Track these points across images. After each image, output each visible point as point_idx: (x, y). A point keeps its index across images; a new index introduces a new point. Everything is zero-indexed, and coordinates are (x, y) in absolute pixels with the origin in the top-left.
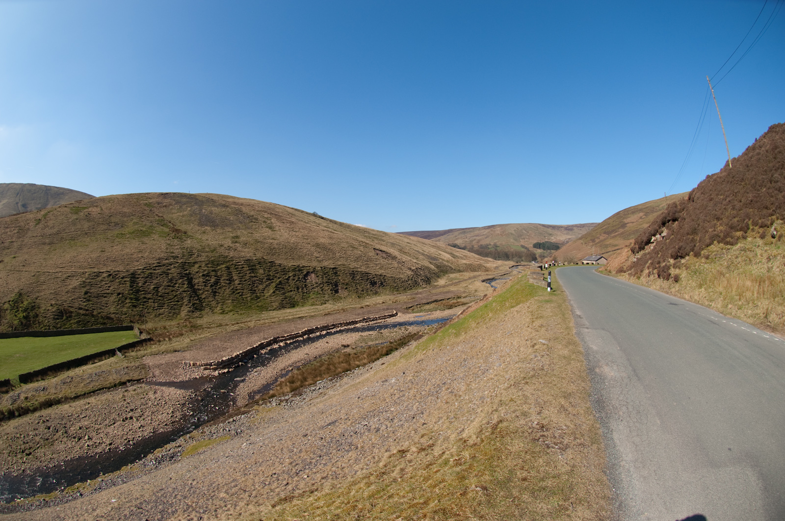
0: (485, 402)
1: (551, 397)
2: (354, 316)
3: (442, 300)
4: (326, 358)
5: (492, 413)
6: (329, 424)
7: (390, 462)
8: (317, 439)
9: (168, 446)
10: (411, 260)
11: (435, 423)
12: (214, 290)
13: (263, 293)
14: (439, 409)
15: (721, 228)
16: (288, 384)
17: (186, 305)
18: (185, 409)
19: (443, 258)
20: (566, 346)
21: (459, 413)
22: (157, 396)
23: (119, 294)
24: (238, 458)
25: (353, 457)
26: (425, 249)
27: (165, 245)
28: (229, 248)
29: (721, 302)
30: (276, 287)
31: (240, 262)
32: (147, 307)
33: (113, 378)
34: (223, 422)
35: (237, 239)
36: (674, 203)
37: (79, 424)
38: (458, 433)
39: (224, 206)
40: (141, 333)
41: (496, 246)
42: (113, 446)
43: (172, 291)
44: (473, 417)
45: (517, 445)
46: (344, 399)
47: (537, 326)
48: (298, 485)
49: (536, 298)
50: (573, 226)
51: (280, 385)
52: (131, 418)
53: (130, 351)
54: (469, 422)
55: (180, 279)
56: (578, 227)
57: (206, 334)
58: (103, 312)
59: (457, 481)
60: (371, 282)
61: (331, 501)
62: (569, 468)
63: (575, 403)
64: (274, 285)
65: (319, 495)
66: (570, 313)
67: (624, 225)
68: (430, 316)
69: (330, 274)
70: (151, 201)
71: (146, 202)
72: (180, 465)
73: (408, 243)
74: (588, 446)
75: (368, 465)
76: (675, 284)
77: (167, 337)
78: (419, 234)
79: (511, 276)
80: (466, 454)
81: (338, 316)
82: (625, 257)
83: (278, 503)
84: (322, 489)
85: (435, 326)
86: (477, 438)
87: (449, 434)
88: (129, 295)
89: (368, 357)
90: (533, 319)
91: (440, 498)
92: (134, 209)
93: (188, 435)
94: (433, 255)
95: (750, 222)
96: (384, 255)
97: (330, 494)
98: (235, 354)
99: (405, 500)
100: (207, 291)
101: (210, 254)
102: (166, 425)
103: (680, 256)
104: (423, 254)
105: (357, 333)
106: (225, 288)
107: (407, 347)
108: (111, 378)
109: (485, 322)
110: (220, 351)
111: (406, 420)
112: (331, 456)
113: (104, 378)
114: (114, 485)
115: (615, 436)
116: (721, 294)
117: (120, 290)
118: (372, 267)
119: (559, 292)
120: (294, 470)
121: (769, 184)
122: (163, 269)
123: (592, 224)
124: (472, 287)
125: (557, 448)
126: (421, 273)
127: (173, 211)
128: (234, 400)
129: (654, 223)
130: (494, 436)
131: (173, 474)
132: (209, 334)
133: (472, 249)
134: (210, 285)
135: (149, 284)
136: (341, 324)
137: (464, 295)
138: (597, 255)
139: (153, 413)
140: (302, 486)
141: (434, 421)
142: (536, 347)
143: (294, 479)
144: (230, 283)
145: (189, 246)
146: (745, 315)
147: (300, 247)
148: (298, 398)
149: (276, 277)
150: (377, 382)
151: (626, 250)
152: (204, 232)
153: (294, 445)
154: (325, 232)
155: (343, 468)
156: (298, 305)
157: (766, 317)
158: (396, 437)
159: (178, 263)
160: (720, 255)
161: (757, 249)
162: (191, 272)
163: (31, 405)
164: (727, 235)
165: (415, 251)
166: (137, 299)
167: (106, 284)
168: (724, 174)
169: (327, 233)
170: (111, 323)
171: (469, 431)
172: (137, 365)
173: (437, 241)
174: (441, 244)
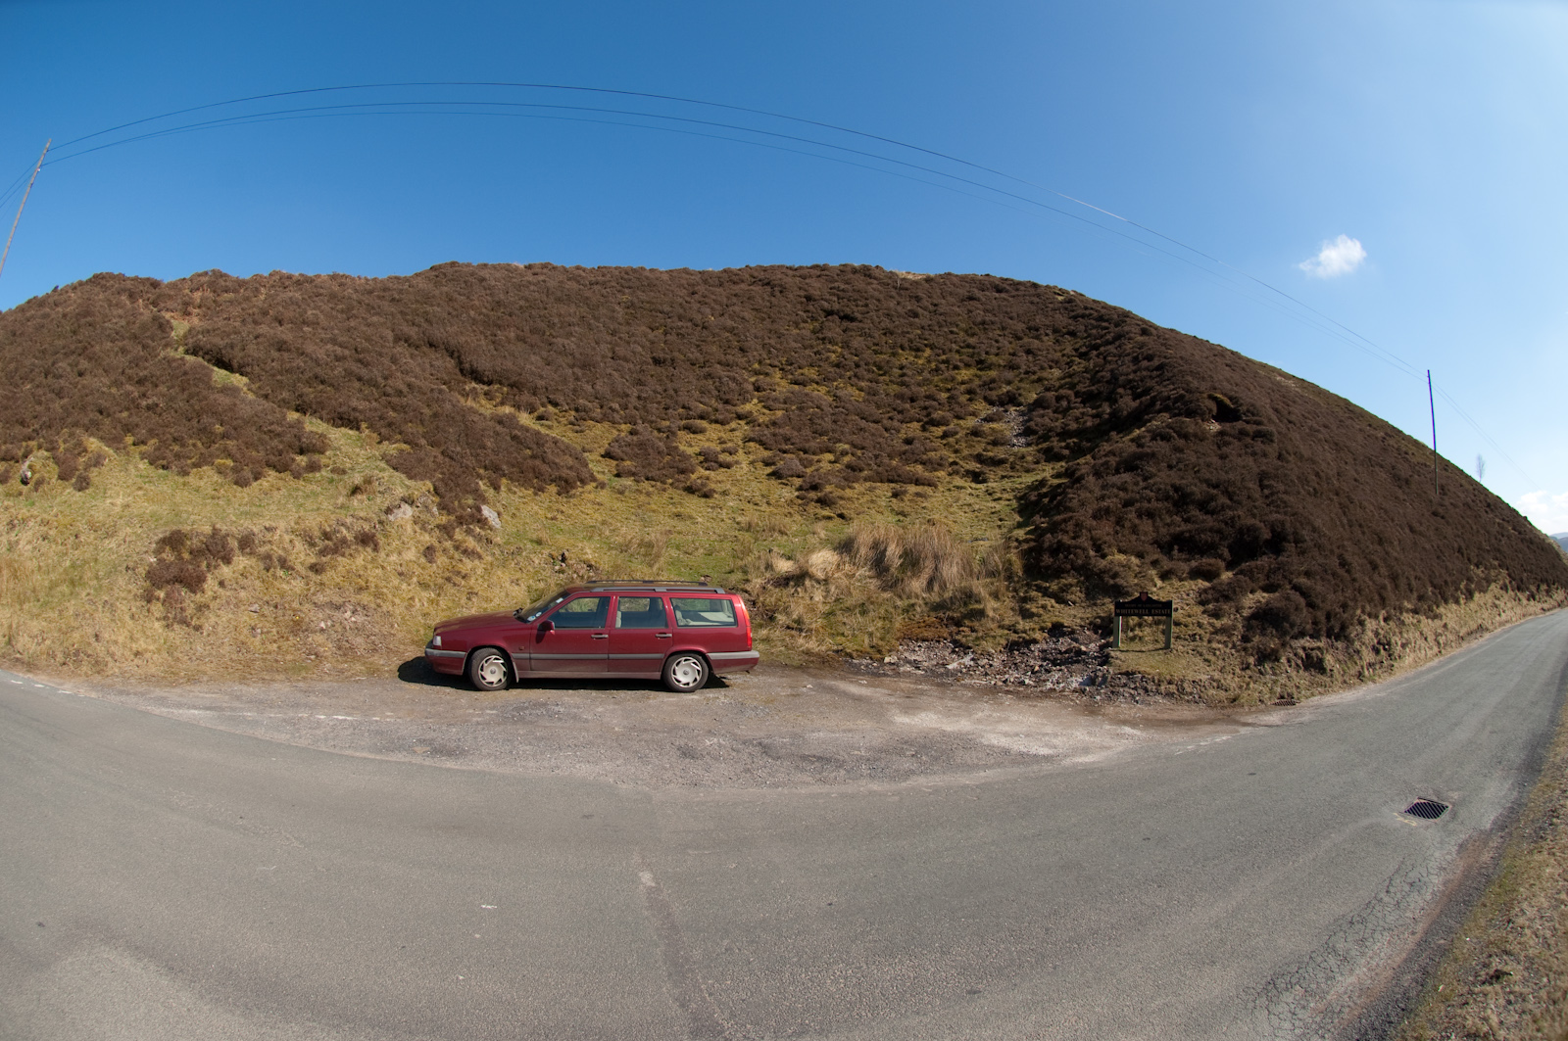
121: (42, 378)
157: (9, 642)
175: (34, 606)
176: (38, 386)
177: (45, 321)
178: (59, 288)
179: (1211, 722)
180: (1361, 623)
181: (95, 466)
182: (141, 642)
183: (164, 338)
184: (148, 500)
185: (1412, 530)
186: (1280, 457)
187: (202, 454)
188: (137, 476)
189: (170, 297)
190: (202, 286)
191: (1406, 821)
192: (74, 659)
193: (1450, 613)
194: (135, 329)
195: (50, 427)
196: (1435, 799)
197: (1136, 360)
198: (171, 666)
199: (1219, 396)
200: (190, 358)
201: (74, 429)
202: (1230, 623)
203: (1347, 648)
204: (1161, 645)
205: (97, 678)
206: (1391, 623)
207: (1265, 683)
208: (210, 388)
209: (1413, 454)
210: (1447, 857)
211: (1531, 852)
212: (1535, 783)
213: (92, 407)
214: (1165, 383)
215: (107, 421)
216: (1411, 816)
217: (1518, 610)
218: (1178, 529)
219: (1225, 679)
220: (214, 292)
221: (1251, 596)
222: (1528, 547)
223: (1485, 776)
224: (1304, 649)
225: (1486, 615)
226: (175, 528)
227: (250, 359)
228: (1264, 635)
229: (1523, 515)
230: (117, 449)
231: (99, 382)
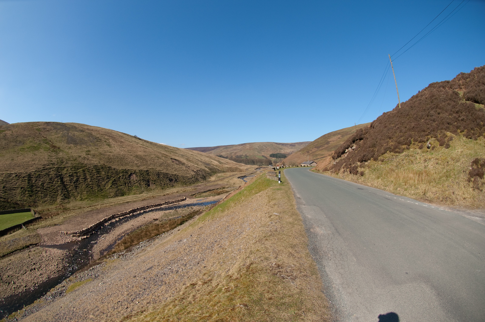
0: (241, 252)
1: (283, 248)
2: (160, 201)
3: (213, 190)
4: (144, 227)
5: (246, 259)
6: (148, 269)
7: (186, 291)
8: (142, 278)
9: (58, 286)
10: (193, 165)
11: (211, 266)
12: (76, 185)
13: (105, 187)
14: (213, 257)
15: (392, 143)
16: (123, 244)
17: (60, 195)
18: (64, 262)
19: (213, 164)
20: (291, 216)
21: (226, 259)
22: (47, 254)
23: (22, 188)
24: (97, 293)
25: (164, 289)
26: (202, 158)
27: (47, 156)
28: (84, 158)
29: (392, 187)
30: (112, 183)
31: (91, 167)
32: (38, 196)
33: (22, 243)
34: (87, 270)
35: (89, 153)
36: (361, 129)
37: (7, 274)
38: (226, 272)
39: (82, 131)
40: (35, 213)
41: (246, 156)
42: (27, 287)
43: (52, 186)
44: (235, 261)
45: (263, 278)
46: (156, 253)
47: (272, 205)
48: (133, 308)
49: (271, 187)
50: (295, 143)
51: (118, 245)
52: (35, 269)
53: (30, 225)
54: (232, 265)
55: (56, 178)
56: (298, 144)
57: (73, 214)
58: (14, 200)
59: (228, 302)
60: (169, 179)
61: (154, 317)
62: (299, 291)
63: (298, 250)
64: (111, 181)
65: (146, 314)
66: (293, 196)
67: (328, 143)
68: (206, 200)
69: (145, 174)
70: (40, 127)
71: (37, 128)
72: (65, 298)
73: (192, 155)
74: (310, 276)
75: (173, 294)
76: (361, 177)
77: (50, 216)
78: (199, 149)
79: (255, 174)
80: (232, 285)
81: (150, 201)
82: (328, 161)
83: (123, 320)
84: (148, 310)
85: (210, 206)
86: (238, 274)
87: (221, 273)
88: (28, 188)
89: (169, 226)
90: (269, 200)
91: (218, 312)
92: (30, 132)
93: (68, 279)
94: (207, 162)
95: (412, 140)
96: (177, 162)
97: (153, 313)
98: (90, 226)
99: (198, 315)
100: (72, 186)
101: (73, 162)
102: (54, 273)
103: (364, 161)
104: (201, 162)
105: (162, 211)
106: (82, 184)
107: (193, 220)
108: (21, 243)
109: (240, 203)
110: (81, 225)
111: (194, 265)
112: (151, 289)
113: (17, 243)
114: (32, 313)
115: (327, 269)
116: (392, 182)
117: (22, 185)
118: (170, 170)
119: (286, 184)
120: (130, 299)
121: (427, 117)
122: (46, 171)
123: (307, 142)
124: (232, 182)
125: (289, 279)
126: (200, 173)
127: (52, 134)
128: (92, 256)
129: (347, 141)
130: (248, 273)
131: (62, 304)
132: (74, 214)
133: (232, 158)
134: (73, 182)
135: (39, 181)
136: (152, 206)
137: (227, 186)
138: (310, 161)
139: (47, 265)
140: (136, 309)
141: (211, 265)
142: (272, 217)
143: (131, 305)
144: (85, 181)
145: (61, 157)
146: (410, 194)
147: (126, 157)
148: (129, 253)
149: (112, 177)
150: (176, 242)
151: (329, 158)
152: (70, 148)
153: (129, 283)
154: (141, 148)
155: (159, 296)
156: (126, 194)
157: (424, 194)
158: (189, 275)
159: (54, 168)
160: (391, 159)
161: (417, 155)
162: (62, 173)
164: (396, 147)
165: (196, 159)
166: (32, 191)
167: (15, 181)
168: (395, 112)
169: (142, 149)
170: (18, 207)
171: (233, 270)
172: (34, 234)
173: (209, 153)
174: (212, 155)
175: (434, 184)
176: (426, 120)
177: (421, 101)
178: (420, 91)
181: (451, 140)
182: (466, 195)
183: (458, 97)
184: (468, 149)
187: (479, 132)
188: (463, 142)
189: (454, 85)
190: (460, 79)
192: (445, 200)
194: (449, 96)
195: (434, 131)
198: (473, 203)
200: (467, 102)
201: (441, 130)
205: (452, 206)
208: (476, 110)
213: (445, 123)
215: (451, 126)
220: (464, 79)
226: (476, 157)
227: (482, 98)
230: (456, 134)
231: (445, 115)
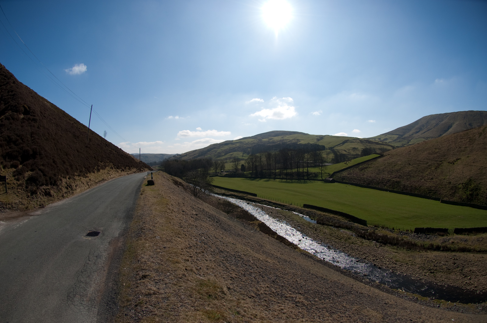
163: (453, 247)
179: (22, 216)
180: (61, 180)
185: (78, 151)
186: (38, 127)
191: (87, 238)
193: (92, 176)
196: (95, 231)
197: (8, 92)
199: (25, 106)
202: (22, 182)
203: (57, 188)
204: (5, 192)
206: (71, 179)
207: (34, 201)
209: (82, 129)
210: (105, 247)
211: (137, 240)
212: (132, 221)
214: (13, 100)
216: (88, 237)
217: (118, 174)
218: (8, 151)
219: (23, 201)
221: (27, 173)
222: (121, 157)
223: (111, 221)
224: (44, 189)
225: (105, 176)
228: (32, 186)
229: (120, 148)
